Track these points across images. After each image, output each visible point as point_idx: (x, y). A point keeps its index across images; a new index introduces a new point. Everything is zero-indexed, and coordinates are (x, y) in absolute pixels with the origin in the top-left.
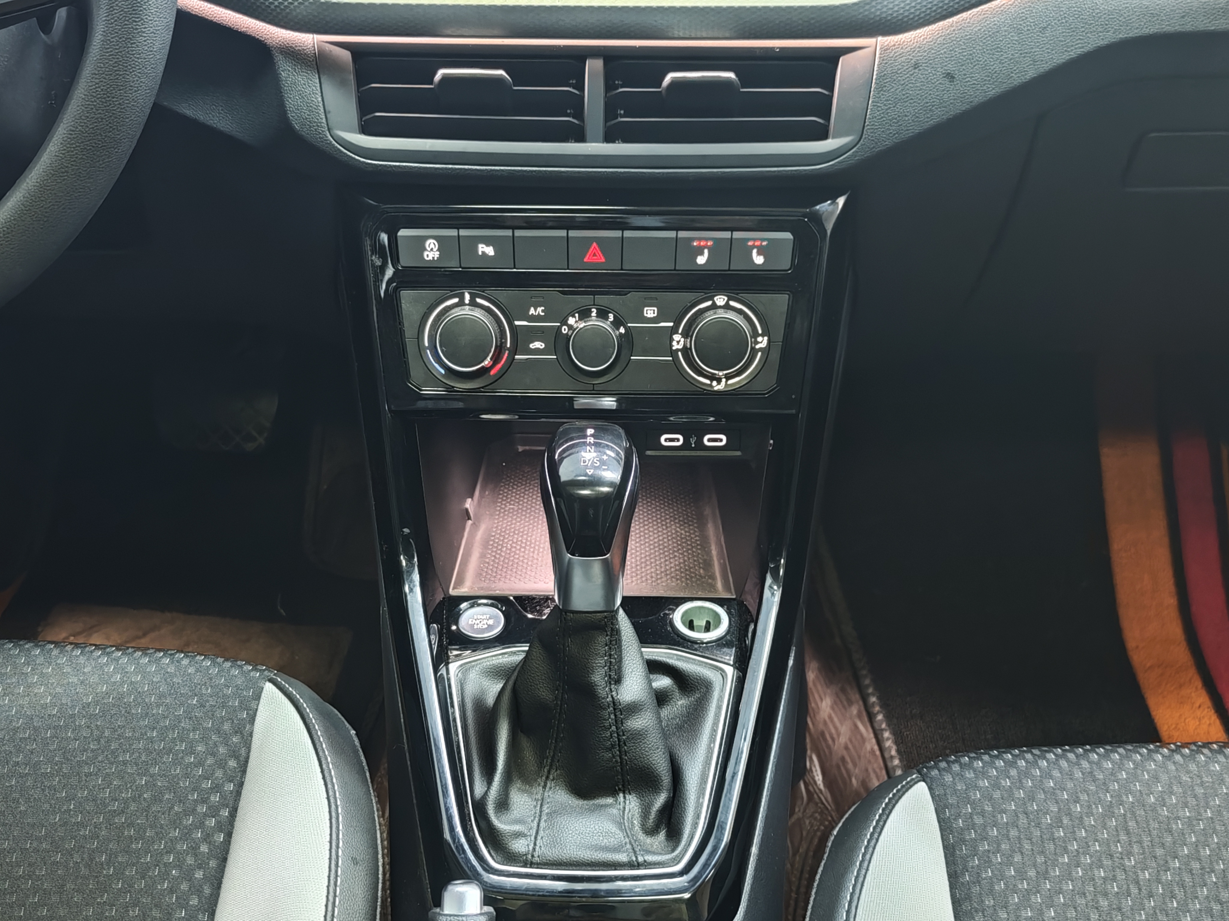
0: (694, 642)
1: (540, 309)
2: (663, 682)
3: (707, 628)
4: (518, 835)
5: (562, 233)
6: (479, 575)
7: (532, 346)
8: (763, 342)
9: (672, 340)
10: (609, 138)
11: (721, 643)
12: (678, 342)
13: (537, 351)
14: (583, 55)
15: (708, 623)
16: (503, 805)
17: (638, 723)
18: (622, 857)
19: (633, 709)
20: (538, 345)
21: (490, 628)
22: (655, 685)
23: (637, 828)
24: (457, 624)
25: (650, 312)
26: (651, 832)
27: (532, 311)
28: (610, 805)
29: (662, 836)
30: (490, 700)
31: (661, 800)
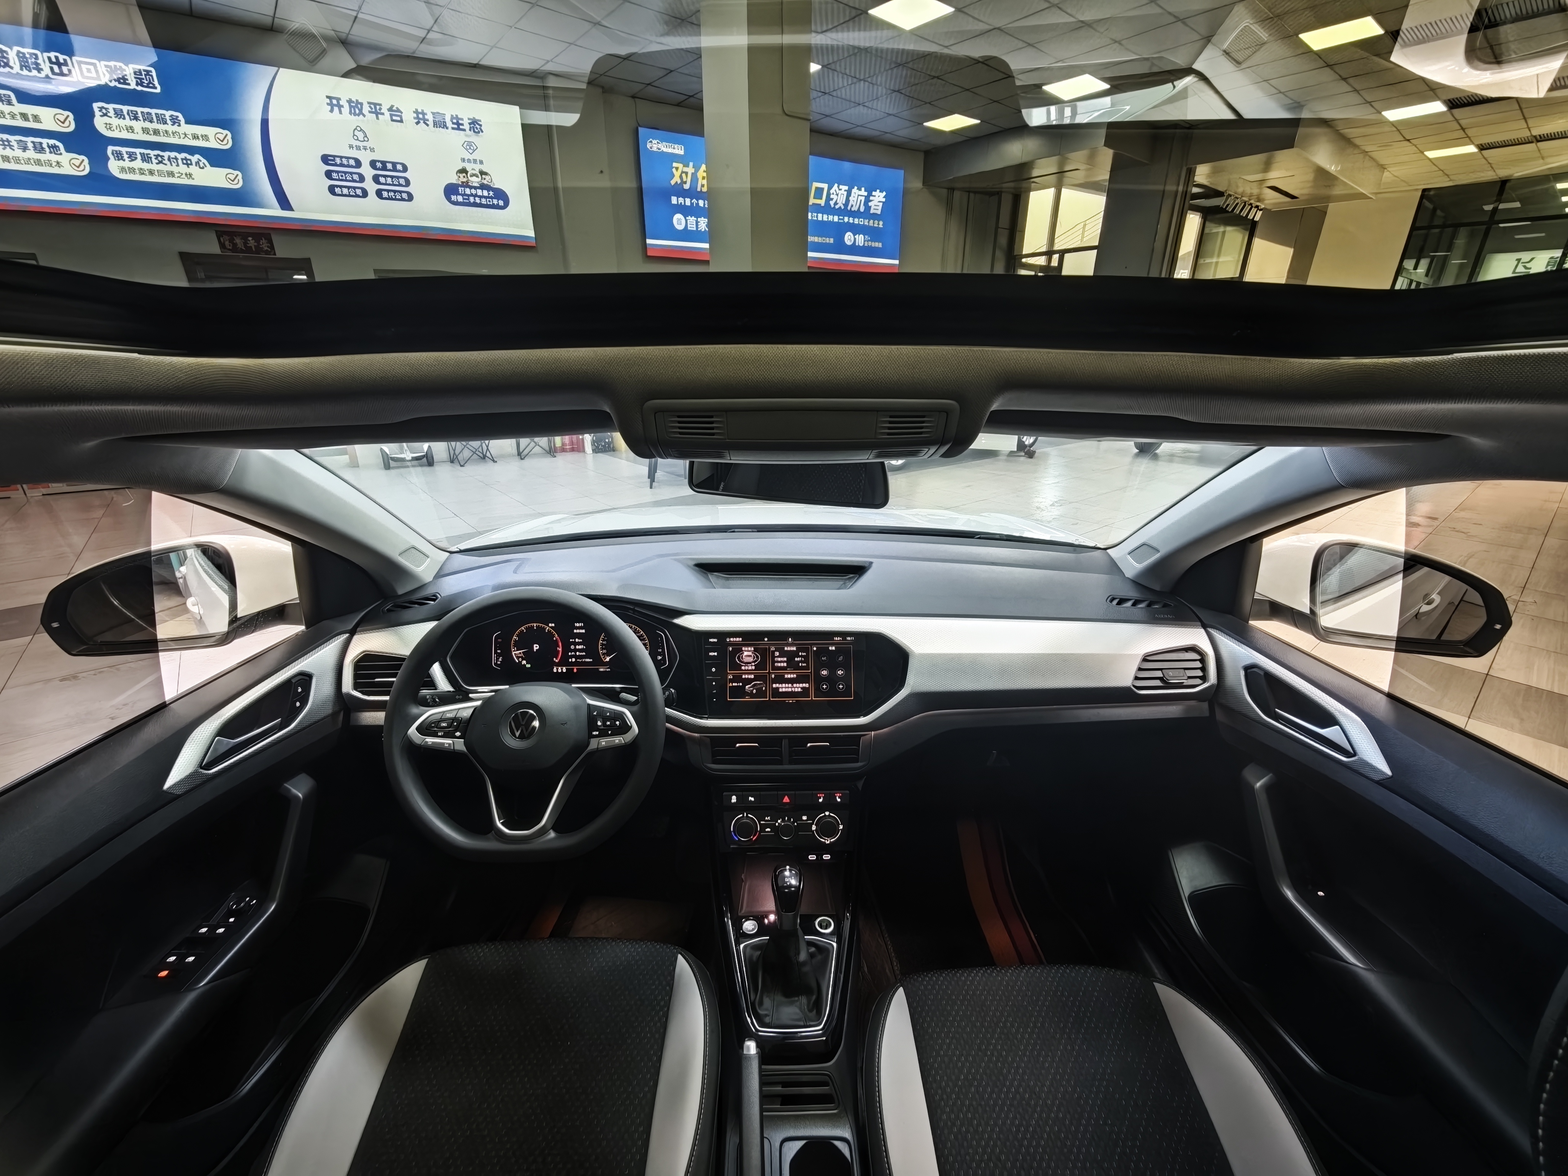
0: (824, 934)
1: (769, 817)
2: (813, 949)
3: (826, 928)
4: (766, 1015)
5: (776, 792)
6: (747, 906)
7: (766, 830)
8: (841, 827)
9: (812, 827)
10: (790, 763)
11: (832, 934)
12: (814, 828)
13: (768, 832)
14: (781, 738)
15: (827, 924)
16: (761, 1003)
17: (806, 969)
18: (802, 1023)
19: (804, 964)
20: (768, 830)
21: (753, 930)
22: (810, 951)
23: (806, 1010)
24: (742, 930)
25: (805, 818)
26: (811, 1011)
27: (766, 818)
28: (797, 1001)
29: (815, 1012)
30: (754, 958)
31: (814, 997)
